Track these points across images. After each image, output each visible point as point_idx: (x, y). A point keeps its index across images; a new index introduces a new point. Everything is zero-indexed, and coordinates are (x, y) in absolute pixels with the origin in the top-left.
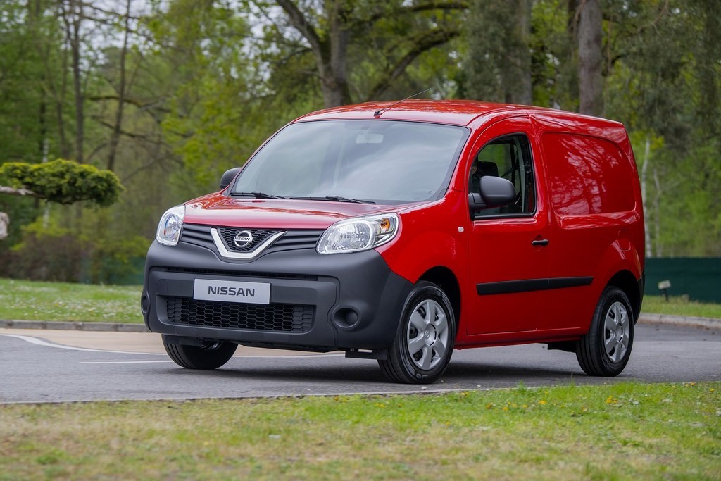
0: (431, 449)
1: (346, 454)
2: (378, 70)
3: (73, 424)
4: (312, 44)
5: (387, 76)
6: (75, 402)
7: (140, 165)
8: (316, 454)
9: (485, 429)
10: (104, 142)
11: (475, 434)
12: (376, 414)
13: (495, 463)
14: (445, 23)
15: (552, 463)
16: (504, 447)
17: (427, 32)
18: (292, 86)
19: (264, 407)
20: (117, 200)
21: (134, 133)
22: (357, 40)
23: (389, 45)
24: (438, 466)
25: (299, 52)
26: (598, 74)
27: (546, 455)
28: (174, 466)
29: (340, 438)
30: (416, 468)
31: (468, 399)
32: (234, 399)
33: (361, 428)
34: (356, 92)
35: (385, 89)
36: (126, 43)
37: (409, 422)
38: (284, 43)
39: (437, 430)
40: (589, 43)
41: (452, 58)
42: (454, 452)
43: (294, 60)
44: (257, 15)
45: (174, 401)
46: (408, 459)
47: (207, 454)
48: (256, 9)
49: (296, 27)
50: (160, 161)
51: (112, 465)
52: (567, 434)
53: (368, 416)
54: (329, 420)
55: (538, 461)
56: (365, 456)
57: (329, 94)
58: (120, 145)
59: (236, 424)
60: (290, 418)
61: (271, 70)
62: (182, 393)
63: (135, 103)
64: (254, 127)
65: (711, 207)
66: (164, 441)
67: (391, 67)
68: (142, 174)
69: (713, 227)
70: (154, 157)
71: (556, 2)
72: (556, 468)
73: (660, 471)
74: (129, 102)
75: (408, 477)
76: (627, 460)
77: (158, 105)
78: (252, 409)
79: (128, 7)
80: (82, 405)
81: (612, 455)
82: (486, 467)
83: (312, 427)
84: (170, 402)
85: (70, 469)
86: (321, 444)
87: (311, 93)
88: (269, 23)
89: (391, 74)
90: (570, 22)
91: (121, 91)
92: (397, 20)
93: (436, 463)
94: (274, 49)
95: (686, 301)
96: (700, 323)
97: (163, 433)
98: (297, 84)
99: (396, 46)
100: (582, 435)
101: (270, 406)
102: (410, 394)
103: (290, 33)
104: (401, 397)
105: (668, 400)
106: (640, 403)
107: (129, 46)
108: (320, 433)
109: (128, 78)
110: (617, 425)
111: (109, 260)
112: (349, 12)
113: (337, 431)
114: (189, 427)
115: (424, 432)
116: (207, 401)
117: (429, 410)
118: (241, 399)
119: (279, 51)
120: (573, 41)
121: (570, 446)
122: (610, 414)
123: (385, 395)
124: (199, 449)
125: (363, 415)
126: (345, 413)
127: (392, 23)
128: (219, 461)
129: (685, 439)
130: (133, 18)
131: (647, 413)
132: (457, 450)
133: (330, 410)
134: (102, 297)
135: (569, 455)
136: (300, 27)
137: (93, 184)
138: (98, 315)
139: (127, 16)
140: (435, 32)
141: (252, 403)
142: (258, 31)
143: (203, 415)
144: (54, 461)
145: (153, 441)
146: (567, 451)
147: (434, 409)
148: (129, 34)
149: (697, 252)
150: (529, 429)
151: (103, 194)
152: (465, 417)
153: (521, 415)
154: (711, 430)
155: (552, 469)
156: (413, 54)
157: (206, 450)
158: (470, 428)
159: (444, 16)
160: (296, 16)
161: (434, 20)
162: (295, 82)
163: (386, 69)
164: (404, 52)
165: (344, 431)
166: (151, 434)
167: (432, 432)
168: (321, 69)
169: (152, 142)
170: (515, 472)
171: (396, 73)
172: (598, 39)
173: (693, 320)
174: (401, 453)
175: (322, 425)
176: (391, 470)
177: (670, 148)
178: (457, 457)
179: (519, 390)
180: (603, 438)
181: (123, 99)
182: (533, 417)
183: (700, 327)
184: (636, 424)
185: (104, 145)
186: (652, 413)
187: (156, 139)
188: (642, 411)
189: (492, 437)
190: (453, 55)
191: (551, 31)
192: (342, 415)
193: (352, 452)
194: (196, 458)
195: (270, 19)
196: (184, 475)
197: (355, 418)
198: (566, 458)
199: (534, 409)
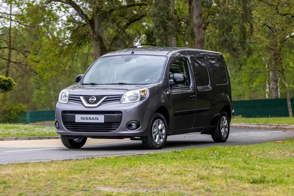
0: (142, 173)
1: (111, 176)
2: (114, 32)
3: (10, 171)
4: (87, 22)
5: (118, 34)
6: (8, 164)
7: (19, 74)
8: (100, 176)
9: (162, 165)
10: (4, 66)
11: (158, 167)
12: (121, 163)
13: (165, 175)
14: (140, 11)
15: (186, 174)
16: (168, 170)
17: (133, 15)
18: (79, 40)
19: (79, 162)
20: (13, 89)
21: (16, 62)
22: (105, 20)
23: (118, 22)
24: (145, 178)
25: (82, 26)
26: (201, 29)
27: (184, 172)
28: (49, 182)
29: (109, 171)
30: (137, 179)
31: (155, 155)
32: (67, 160)
33: (116, 167)
34: (106, 41)
35: (117, 39)
36: (11, 25)
37: (134, 164)
38: (75, 22)
39: (144, 166)
40: (197, 17)
41: (144, 25)
42: (150, 173)
43: (80, 29)
44: (64, 12)
45: (45, 162)
46: (134, 176)
47: (60, 178)
48: (63, 10)
49: (80, 16)
50: (27, 73)
51: (26, 183)
52: (192, 165)
53: (118, 163)
54: (104, 165)
55: (181, 174)
56: (118, 176)
57: (95, 42)
58: (10, 67)
59: (69, 168)
60: (89, 165)
61: (71, 33)
62: (47, 160)
63: (16, 49)
64: (65, 57)
65: (250, 80)
66: (44, 175)
67: (119, 30)
68: (20, 78)
69: (252, 88)
70: (25, 71)
71: (183, 1)
72: (188, 176)
73: (225, 175)
74: (13, 49)
75: (134, 182)
76: (213, 173)
77: (25, 50)
78: (75, 163)
79: (11, 10)
80: (11, 165)
81: (208, 171)
82: (162, 177)
83: (98, 167)
84: (44, 162)
85: (12, 185)
86: (102, 173)
87: (87, 42)
88: (69, 14)
89: (119, 33)
90: (190, 9)
91: (10, 45)
92: (121, 11)
93: (144, 177)
94: (72, 25)
95: (241, 117)
96: (246, 125)
97: (43, 172)
98: (82, 39)
99: (120, 22)
100: (197, 165)
101: (81, 162)
102: (133, 155)
103: (77, 18)
104: (130, 156)
105: (229, 152)
106: (219, 153)
107: (12, 26)
108: (101, 169)
109: (12, 40)
110: (210, 161)
111: (8, 114)
112: (100, 8)
113: (107, 168)
114: (52, 170)
115: (139, 167)
116: (57, 161)
117: (141, 160)
118: (70, 160)
119: (73, 26)
120: (191, 16)
121: (193, 169)
122: (208, 158)
123: (124, 156)
124: (57, 176)
125: (116, 163)
126: (109, 162)
127: (119, 12)
128: (65, 180)
129: (235, 165)
130: (13, 15)
131: (221, 157)
132: (152, 172)
133: (104, 161)
134: (9, 128)
135: (192, 172)
136: (82, 15)
137: (3, 83)
138: (8, 134)
139: (11, 14)
140: (136, 15)
141: (75, 161)
142: (65, 18)
143: (57, 166)
144: (5, 183)
145: (40, 175)
146: (192, 171)
147: (143, 160)
148: (12, 22)
149: (246, 98)
150: (178, 164)
151: (7, 87)
152: (154, 161)
153: (175, 160)
154: (244, 161)
155: (186, 177)
156: (128, 25)
157: (60, 177)
158: (156, 165)
159: (139, 8)
160: (80, 11)
161: (136, 10)
162: (81, 38)
163: (117, 31)
164: (125, 24)
165: (110, 168)
166: (39, 173)
167: (142, 167)
168: (91, 32)
169: (23, 65)
170: (173, 178)
171: (121, 32)
172: (201, 15)
173: (243, 124)
174: (131, 174)
175: (102, 167)
176: (128, 180)
177: (232, 57)
178: (151, 175)
179: (174, 152)
180: (205, 166)
181: (10, 48)
182: (179, 160)
183: (246, 127)
184: (217, 161)
185: (4, 67)
186: (223, 157)
187: (25, 63)
188: (219, 156)
189: (164, 168)
190: (144, 24)
191: (183, 13)
192: (108, 163)
193: (113, 175)
194: (57, 180)
195: (69, 13)
196: (53, 185)
197: (113, 164)
198: (191, 173)
199: (180, 157)
